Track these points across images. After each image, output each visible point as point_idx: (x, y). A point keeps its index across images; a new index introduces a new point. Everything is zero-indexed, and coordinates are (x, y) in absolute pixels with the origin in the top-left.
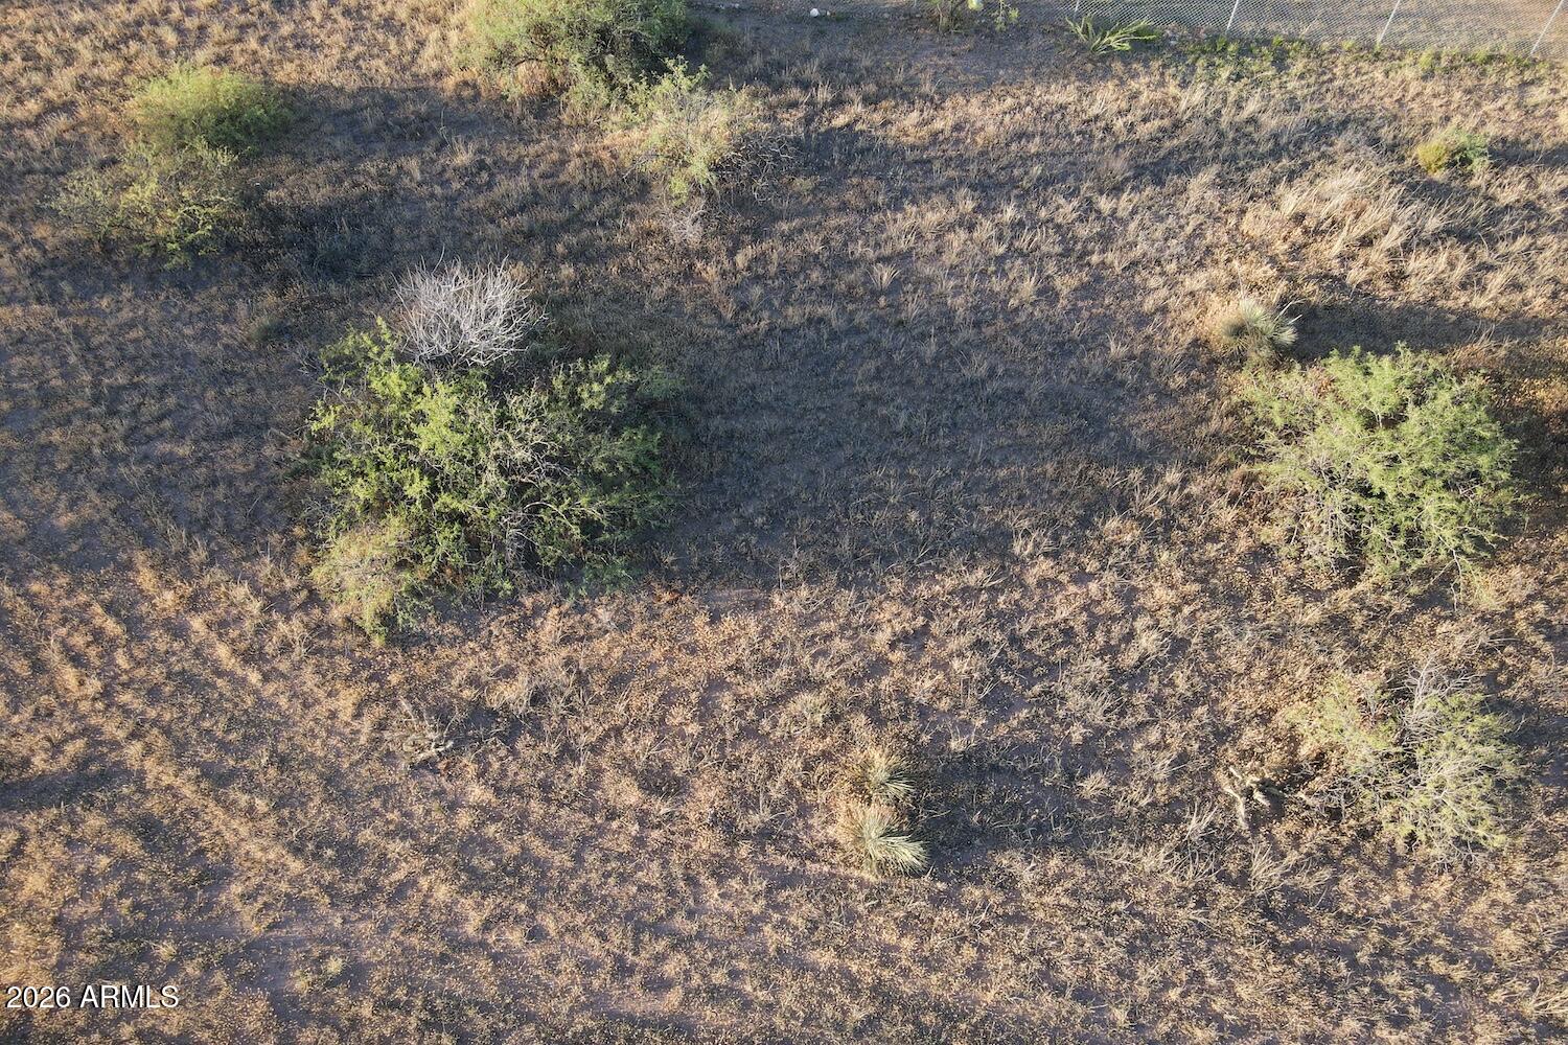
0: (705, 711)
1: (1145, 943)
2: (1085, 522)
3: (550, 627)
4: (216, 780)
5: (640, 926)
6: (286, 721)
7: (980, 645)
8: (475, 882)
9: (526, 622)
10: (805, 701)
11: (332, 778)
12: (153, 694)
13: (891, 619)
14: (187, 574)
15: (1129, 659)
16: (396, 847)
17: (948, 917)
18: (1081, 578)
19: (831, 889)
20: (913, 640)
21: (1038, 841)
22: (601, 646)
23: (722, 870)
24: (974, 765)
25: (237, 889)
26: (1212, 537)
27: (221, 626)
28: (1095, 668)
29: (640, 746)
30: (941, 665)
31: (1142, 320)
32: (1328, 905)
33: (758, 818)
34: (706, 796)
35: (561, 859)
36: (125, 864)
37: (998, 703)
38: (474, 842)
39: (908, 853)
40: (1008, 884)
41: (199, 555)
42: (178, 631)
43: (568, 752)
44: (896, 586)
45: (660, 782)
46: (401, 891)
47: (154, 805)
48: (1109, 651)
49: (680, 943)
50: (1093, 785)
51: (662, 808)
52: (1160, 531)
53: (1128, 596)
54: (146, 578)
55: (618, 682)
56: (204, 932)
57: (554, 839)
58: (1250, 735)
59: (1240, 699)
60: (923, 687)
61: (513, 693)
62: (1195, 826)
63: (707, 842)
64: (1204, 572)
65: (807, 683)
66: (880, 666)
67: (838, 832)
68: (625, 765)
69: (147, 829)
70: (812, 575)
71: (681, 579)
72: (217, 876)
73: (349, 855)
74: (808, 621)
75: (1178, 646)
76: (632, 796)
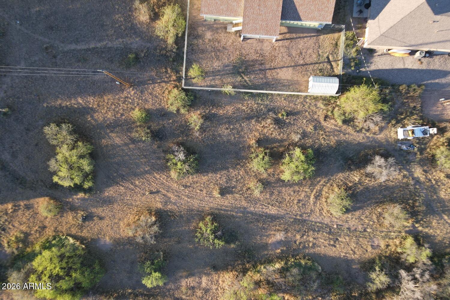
0: (204, 184)
1: (236, 200)
2: (236, 166)
3: (190, 177)
4: (168, 191)
5: (201, 200)
6: (171, 187)
7: (226, 178)
8: (189, 198)
9: (188, 177)
10: (211, 184)
11: (176, 191)
12: (160, 185)
13: (219, 176)
14: (159, 174)
15: (238, 179)
16: (182, 196)
17: (223, 199)
18: (235, 171)
19: (214, 197)
20: (220, 178)
21: (229, 194)
22: (195, 179)
23: (206, 197)
24: (225, 188)
25: (171, 199)
26: (247, 167)
27: (163, 178)
28: (235, 180)
29: (199, 188)
30: (223, 180)
31: (244, 141)
32: (250, 197)
33: (209, 193)
34: (205, 191)
35: (194, 196)
36: (163, 198)
37: (227, 183)
38: (188, 195)
39: (219, 196)
40: (227, 197)
41: (159, 172)
42: (160, 179)
43: (194, 188)
44: (219, 173)
45: (201, 190)
46: (183, 199)
47: (163, 193)
48: (237, 178)
49: (204, 201)
50: (234, 190)
51: (201, 192)
52: (242, 166)
53: (239, 173)
54: (156, 175)
55: (197, 183)
56: (171, 202)
57: (194, 195)
58: (246, 185)
59: (247, 182)
60: (221, 182)
61: (189, 184)
62: (241, 192)
63: (205, 195)
64: (245, 170)
65: (211, 182)
66: (218, 180)
67: (214, 193)
68: (198, 189)
69: (164, 195)
70: (212, 173)
71: (201, 173)
72: (170, 198)
73: (179, 197)
74: (212, 176)
75: (242, 178)
76: (199, 192)
